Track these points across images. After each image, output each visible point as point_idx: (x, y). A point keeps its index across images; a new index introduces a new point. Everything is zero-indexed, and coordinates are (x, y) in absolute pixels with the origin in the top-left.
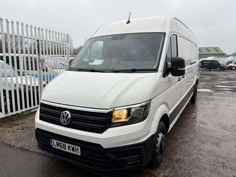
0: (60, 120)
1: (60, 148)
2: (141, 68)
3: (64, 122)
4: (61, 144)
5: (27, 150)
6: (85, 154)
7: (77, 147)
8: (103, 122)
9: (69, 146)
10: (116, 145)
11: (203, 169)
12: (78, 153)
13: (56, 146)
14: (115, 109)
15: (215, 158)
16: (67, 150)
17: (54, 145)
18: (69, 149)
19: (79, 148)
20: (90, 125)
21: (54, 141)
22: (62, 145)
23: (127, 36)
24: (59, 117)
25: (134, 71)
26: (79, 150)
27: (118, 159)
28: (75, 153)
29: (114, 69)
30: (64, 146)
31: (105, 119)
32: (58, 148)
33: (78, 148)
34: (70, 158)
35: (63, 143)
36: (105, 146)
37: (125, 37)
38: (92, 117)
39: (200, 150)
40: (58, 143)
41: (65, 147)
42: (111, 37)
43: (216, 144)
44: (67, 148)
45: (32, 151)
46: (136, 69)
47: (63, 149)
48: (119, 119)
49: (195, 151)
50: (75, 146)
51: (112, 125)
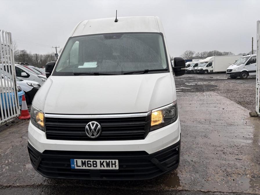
0: (86, 134)
1: (87, 168)
2: (153, 69)
3: (93, 135)
4: (89, 162)
5: (10, 186)
6: (125, 166)
7: (113, 161)
8: (144, 126)
9: (102, 163)
10: (160, 148)
11: (211, 159)
12: (115, 167)
13: (80, 166)
14: (153, 111)
15: (213, 148)
16: (99, 167)
17: (77, 166)
18: (102, 166)
19: (117, 161)
20: (128, 132)
21: (76, 161)
22: (91, 163)
23: (123, 36)
24: (84, 131)
25: (146, 72)
26: (117, 164)
27: (162, 163)
28: (111, 168)
29: (124, 71)
30: (94, 164)
31: (146, 123)
32: (84, 168)
33: (115, 161)
34: (102, 176)
35: (92, 160)
36: (150, 151)
37: (121, 36)
38: (131, 123)
39: (198, 144)
40: (84, 162)
41: (96, 164)
42: (102, 36)
43: (205, 137)
44: (99, 165)
45: (18, 187)
46: (149, 70)
47: (92, 168)
48: (158, 121)
49: (194, 146)
50: (111, 160)
51: (151, 129)
